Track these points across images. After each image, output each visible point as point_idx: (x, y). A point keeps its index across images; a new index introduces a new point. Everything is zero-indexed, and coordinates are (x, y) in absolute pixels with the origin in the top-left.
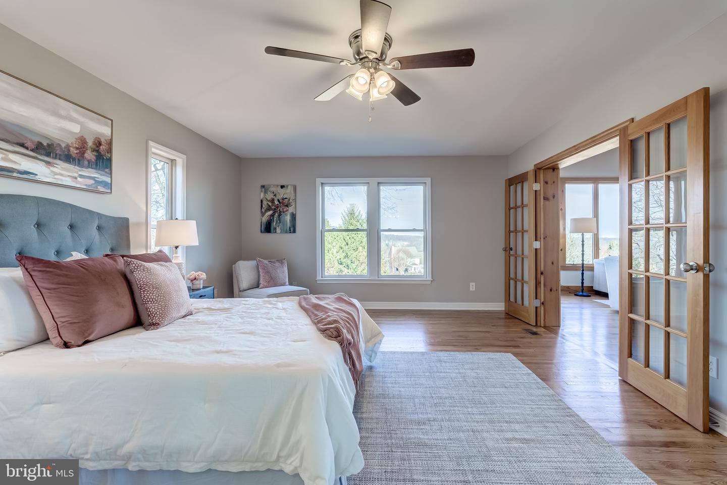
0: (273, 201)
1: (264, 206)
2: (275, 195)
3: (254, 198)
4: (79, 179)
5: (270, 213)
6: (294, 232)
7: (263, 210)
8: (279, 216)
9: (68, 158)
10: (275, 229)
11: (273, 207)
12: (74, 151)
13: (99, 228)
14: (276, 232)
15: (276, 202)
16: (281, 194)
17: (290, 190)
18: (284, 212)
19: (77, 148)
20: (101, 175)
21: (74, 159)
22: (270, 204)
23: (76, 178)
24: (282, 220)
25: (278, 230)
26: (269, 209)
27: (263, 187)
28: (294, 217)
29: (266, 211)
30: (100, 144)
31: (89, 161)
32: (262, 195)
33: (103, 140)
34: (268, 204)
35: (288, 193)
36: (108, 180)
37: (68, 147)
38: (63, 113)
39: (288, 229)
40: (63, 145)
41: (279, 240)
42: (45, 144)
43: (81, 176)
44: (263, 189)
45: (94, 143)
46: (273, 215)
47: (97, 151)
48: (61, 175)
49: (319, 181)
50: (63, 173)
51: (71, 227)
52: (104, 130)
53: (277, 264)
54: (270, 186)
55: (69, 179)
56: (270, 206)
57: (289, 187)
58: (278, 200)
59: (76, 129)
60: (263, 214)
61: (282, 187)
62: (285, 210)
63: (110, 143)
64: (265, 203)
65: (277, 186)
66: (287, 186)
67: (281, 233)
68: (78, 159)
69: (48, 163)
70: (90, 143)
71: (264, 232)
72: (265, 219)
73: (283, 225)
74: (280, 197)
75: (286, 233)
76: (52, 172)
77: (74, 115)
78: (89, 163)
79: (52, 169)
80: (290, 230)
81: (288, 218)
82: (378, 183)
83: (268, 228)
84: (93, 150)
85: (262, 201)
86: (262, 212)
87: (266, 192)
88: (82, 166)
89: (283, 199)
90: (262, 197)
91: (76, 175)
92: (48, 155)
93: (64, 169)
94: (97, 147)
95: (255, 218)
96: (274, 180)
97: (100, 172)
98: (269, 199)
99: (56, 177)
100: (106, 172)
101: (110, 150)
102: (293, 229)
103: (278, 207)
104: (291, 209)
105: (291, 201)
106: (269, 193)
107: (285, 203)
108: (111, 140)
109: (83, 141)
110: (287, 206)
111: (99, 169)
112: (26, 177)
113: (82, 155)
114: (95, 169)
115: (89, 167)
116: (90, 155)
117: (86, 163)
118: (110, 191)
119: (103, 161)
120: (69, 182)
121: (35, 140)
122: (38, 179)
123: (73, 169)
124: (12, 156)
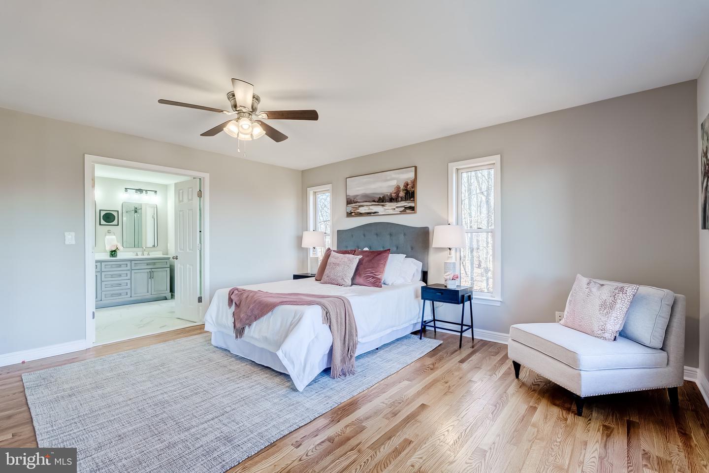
9: (391, 200)
12: (394, 195)
13: (405, 235)
19: (395, 193)
20: (408, 203)
21: (394, 199)
30: (408, 185)
31: (401, 198)
33: (409, 182)
36: (412, 205)
37: (391, 194)
38: (388, 178)
40: (389, 194)
42: (382, 197)
43: (397, 207)
45: (404, 186)
47: (406, 190)
48: (388, 209)
50: (390, 207)
51: (390, 235)
52: (409, 175)
59: (394, 183)
63: (414, 182)
68: (396, 199)
69: (383, 205)
70: (402, 187)
77: (394, 176)
79: (385, 208)
84: (404, 190)
88: (398, 202)
91: (395, 207)
92: (383, 202)
93: (389, 206)
94: (406, 187)
97: (407, 201)
100: (412, 201)
101: (414, 186)
108: (415, 179)
109: (398, 188)
111: (407, 200)
112: (375, 214)
113: (398, 196)
114: (405, 200)
115: (401, 201)
116: (402, 194)
117: (400, 199)
118: (413, 212)
119: (409, 194)
120: (391, 212)
121: (378, 196)
122: (379, 214)
123: (394, 205)
124: (371, 207)
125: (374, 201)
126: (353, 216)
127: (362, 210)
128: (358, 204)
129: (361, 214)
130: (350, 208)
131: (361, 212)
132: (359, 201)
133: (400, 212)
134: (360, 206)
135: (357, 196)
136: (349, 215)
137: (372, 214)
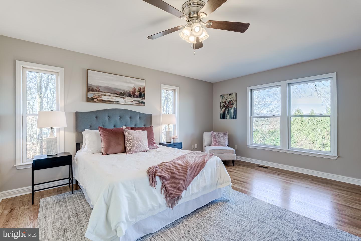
0: (225, 102)
1: (222, 105)
2: (227, 99)
3: (218, 102)
4: (133, 102)
5: (224, 108)
6: (236, 118)
7: (221, 107)
8: (228, 110)
9: (130, 95)
10: (227, 117)
11: (226, 106)
12: (131, 93)
13: (140, 118)
14: (227, 118)
15: (227, 103)
16: (230, 98)
17: (233, 95)
18: (230, 108)
19: (133, 92)
20: (141, 99)
21: (132, 96)
22: (224, 104)
23: (132, 102)
24: (230, 112)
25: (228, 117)
26: (224, 106)
27: (221, 96)
28: (235, 110)
29: (223, 108)
32: (221, 99)
33: (142, 88)
34: (223, 104)
35: (232, 97)
36: (143, 101)
37: (130, 92)
38: (128, 81)
39: (233, 116)
40: (128, 92)
41: (228, 122)
42: (123, 92)
43: (134, 101)
44: (221, 97)
45: (139, 89)
46: (225, 110)
47: (140, 92)
48: (127, 101)
49: (249, 89)
50: (128, 100)
51: (130, 118)
52: (141, 84)
53: (221, 135)
54: (224, 95)
55: (130, 102)
56: (224, 105)
57: (233, 94)
58: (228, 102)
59: (132, 86)
60: (221, 109)
61: (230, 94)
62: (231, 106)
63: (144, 88)
64: (222, 103)
65: (228, 94)
66: (232, 94)
67: (229, 119)
68: (133, 96)
69: (123, 98)
70: (137, 89)
71: (222, 118)
72: (222, 112)
73: (230, 115)
74: (228, 100)
75: (232, 118)
76: (125, 100)
77: (132, 81)
78: (137, 96)
80: (234, 117)
81: (232, 111)
82: (289, 84)
83: (223, 116)
84: (138, 92)
85: (221, 103)
86: (221, 108)
87: (222, 98)
88: (135, 97)
89: (230, 101)
90: (221, 101)
91: (132, 101)
92: (124, 95)
94: (140, 90)
95: (218, 112)
96: (225, 91)
98: (224, 102)
99: (126, 102)
100: (143, 98)
101: (144, 91)
102: (235, 117)
103: (228, 105)
104: (234, 106)
105: (234, 101)
106: (224, 98)
107: (231, 103)
108: (145, 87)
109: (135, 89)
110: (232, 104)
111: (140, 98)
112: (117, 103)
113: (134, 94)
114: (139, 98)
115: (137, 97)
116: (137, 93)
117: (136, 96)
118: (144, 105)
119: (142, 95)
120: (130, 103)
121: (120, 91)
122: (120, 103)
123: (132, 99)
124: (113, 97)
125: (116, 94)
126: (95, 102)
127: (104, 98)
128: (100, 93)
129: (103, 101)
130: (91, 95)
131: (104, 100)
132: (101, 91)
133: (136, 104)
134: (102, 95)
135: (101, 87)
136: (90, 100)
137: (114, 103)
